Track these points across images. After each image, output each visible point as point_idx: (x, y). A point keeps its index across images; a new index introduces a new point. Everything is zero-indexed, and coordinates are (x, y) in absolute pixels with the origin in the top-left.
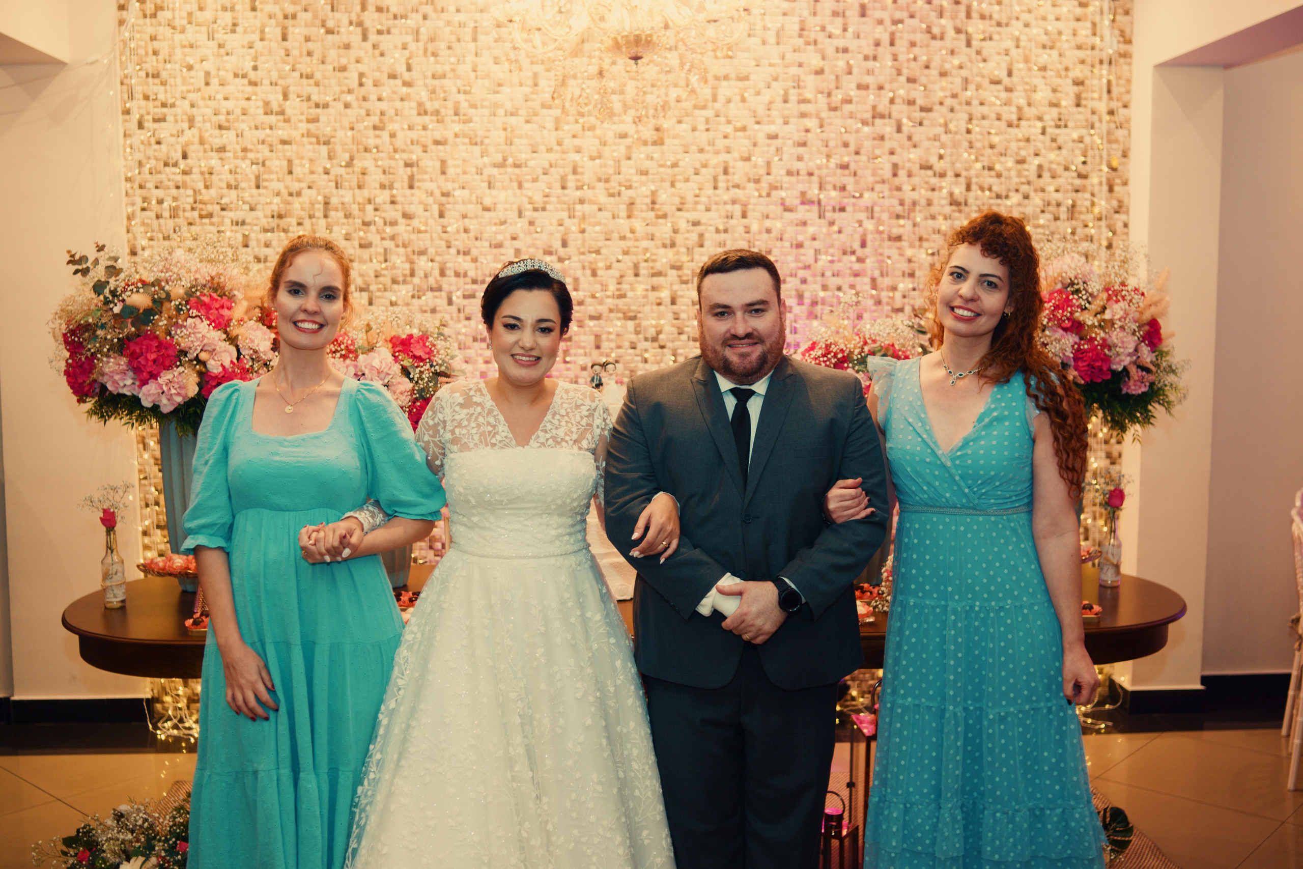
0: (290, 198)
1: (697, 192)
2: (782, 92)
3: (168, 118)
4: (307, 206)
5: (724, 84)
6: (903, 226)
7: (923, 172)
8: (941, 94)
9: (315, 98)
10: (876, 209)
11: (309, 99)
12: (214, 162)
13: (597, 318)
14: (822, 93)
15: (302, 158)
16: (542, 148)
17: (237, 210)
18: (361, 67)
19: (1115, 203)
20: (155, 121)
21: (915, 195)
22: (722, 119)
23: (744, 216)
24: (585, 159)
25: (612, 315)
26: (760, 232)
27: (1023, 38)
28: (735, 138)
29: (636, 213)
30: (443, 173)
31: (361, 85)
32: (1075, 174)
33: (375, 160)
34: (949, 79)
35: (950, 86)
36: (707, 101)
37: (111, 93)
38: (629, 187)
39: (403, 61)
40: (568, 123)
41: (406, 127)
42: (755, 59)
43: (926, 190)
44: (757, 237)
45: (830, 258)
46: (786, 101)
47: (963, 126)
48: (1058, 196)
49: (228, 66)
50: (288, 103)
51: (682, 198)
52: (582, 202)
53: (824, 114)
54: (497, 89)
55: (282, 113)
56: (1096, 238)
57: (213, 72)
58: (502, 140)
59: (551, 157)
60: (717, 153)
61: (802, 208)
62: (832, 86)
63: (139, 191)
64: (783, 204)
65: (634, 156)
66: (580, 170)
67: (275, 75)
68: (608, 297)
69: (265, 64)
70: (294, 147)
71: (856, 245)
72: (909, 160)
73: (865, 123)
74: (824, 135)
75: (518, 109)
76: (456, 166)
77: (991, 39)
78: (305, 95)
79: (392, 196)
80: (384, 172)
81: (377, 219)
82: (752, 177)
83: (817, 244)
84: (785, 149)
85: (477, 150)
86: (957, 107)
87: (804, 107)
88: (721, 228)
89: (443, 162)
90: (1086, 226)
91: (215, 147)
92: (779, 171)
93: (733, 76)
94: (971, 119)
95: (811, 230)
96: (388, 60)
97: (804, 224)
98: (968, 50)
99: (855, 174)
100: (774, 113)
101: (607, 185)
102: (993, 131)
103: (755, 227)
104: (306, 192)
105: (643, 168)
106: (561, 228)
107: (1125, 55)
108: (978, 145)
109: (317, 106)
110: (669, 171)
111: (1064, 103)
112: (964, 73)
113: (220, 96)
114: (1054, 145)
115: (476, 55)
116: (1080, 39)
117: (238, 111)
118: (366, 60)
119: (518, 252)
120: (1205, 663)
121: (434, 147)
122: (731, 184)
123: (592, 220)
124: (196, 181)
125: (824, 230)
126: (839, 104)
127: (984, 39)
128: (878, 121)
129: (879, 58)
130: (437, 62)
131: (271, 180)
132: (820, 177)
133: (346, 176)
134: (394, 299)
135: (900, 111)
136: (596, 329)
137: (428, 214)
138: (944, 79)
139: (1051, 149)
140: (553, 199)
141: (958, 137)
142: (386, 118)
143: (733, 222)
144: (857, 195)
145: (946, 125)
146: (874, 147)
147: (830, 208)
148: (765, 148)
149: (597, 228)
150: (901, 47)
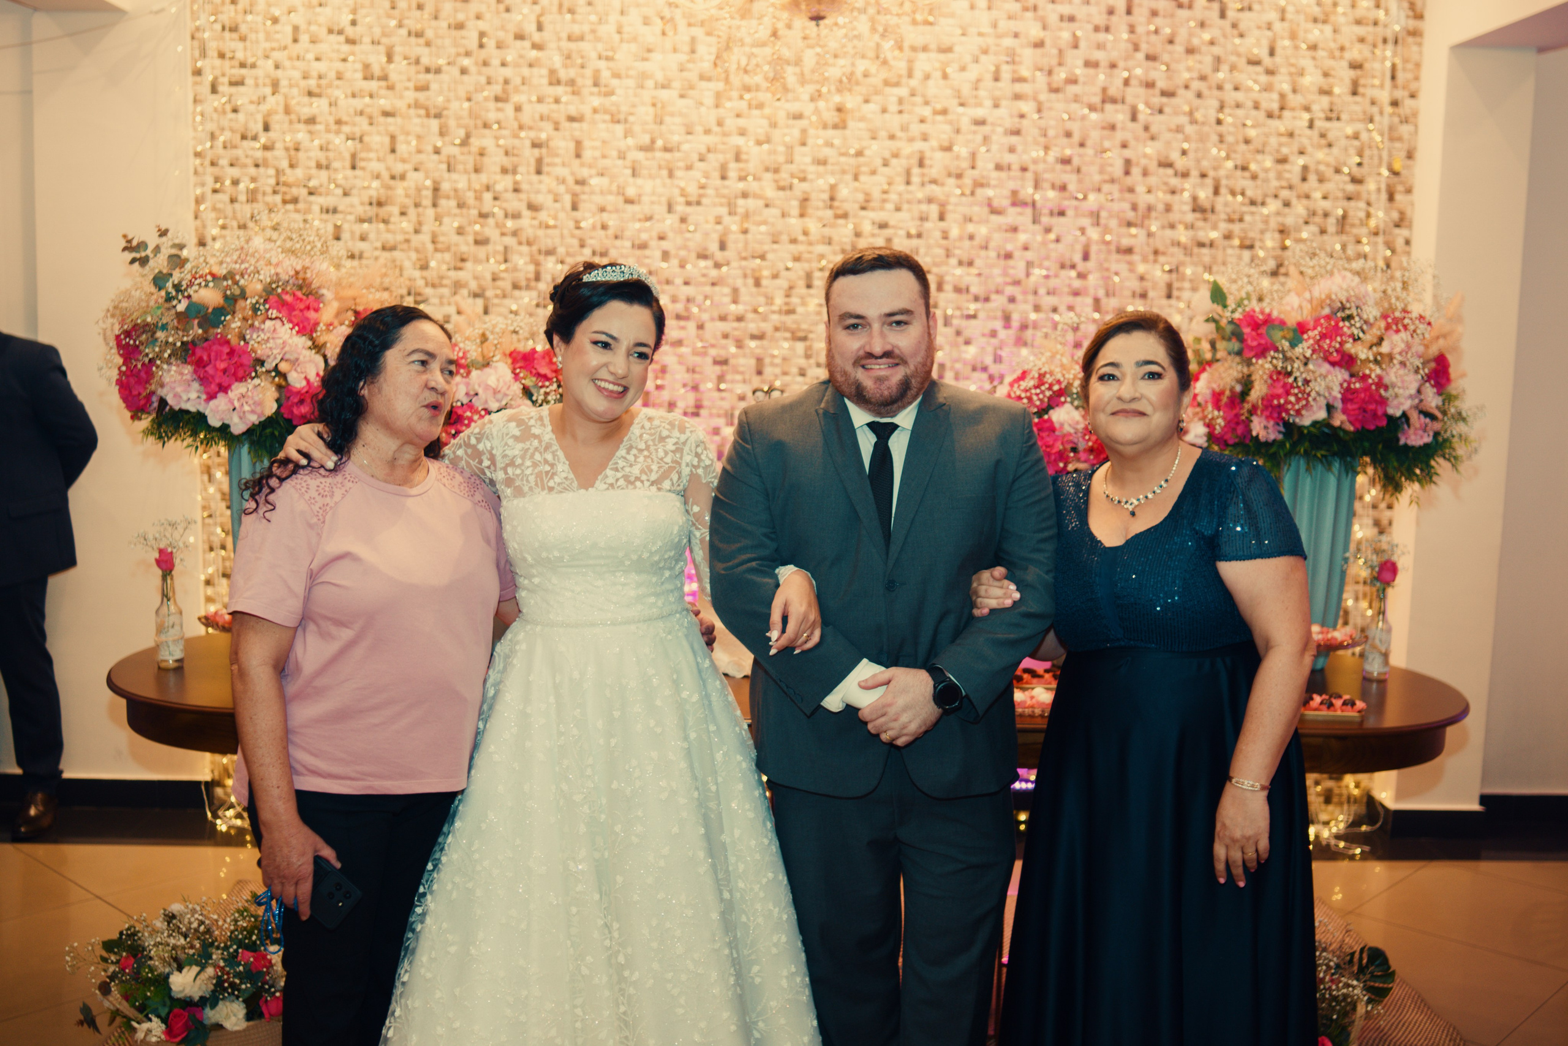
0: (392, 183)
1: (886, 187)
2: (993, 68)
3: (249, 81)
4: (412, 192)
5: (922, 56)
6: (1135, 236)
7: (1162, 171)
8: (1186, 75)
9: (425, 61)
10: (1103, 214)
11: (417, 62)
12: (301, 136)
13: (760, 337)
14: (1041, 70)
15: (408, 134)
16: (699, 129)
17: (327, 194)
18: (482, 25)
19: (1395, 215)
20: (232, 84)
21: (1150, 199)
22: (918, 99)
23: (942, 218)
24: (751, 143)
25: (778, 334)
26: (961, 238)
27: (1290, 9)
28: (934, 122)
29: (810, 211)
30: (578, 156)
31: (481, 46)
32: (1347, 179)
33: (497, 138)
34: (1197, 57)
35: (1198, 66)
36: (900, 76)
37: (180, 48)
38: (803, 180)
39: (533, 18)
40: (730, 99)
41: (534, 98)
42: (962, 27)
43: (1165, 192)
44: (957, 244)
45: (1044, 272)
46: (997, 79)
47: (1212, 115)
48: (1326, 205)
49: (322, 19)
50: (392, 66)
51: (867, 194)
52: (745, 195)
53: (1043, 97)
54: (646, 55)
55: (384, 78)
56: (1370, 256)
57: (303, 27)
58: (650, 118)
59: (710, 140)
60: (911, 140)
61: (1012, 210)
62: (1054, 61)
63: (210, 170)
64: (990, 205)
65: (810, 141)
66: (744, 157)
67: (377, 31)
68: (774, 312)
69: (367, 19)
70: (399, 120)
71: (1077, 258)
72: (1145, 156)
73: (1092, 108)
74: (1042, 123)
75: (670, 81)
76: (594, 148)
77: (1250, 9)
78: (413, 56)
79: (516, 183)
80: (507, 153)
81: (496, 210)
82: (954, 171)
83: (1029, 255)
84: (994, 138)
85: (619, 129)
86: (1206, 92)
87: (1019, 87)
88: (913, 232)
89: (578, 144)
90: (1359, 242)
91: (303, 118)
92: (985, 165)
93: (933, 46)
94: (1222, 108)
95: (1022, 237)
96: (515, 17)
97: (1015, 230)
98: (1221, 22)
99: (1079, 171)
100: (982, 93)
101: (777, 176)
102: (1249, 123)
103: (955, 232)
104: (412, 176)
105: (821, 156)
106: (719, 227)
107: (1415, 33)
108: (1230, 139)
109: (428, 70)
110: (852, 161)
111: (1337, 90)
112: (1216, 50)
113: (310, 56)
114: (1323, 142)
115: (622, 13)
116: (1360, 13)
117: (332, 75)
118: (488, 16)
119: (666, 256)
120: (1485, 778)
121: (567, 125)
122: (927, 179)
123: (758, 218)
124: (279, 156)
125: (1039, 238)
126: (1061, 85)
127: (1242, 10)
128: (1109, 107)
129: (1112, 29)
130: (574, 21)
131: (370, 160)
132: (1036, 173)
133: (460, 158)
134: (514, 307)
135: (1136, 95)
136: (758, 351)
137: (558, 205)
138: (1191, 57)
139: (1320, 147)
140: (710, 191)
141: (1206, 129)
142: (510, 87)
143: (928, 225)
144: (1080, 196)
145: (1191, 113)
146: (1102, 138)
147: (1046, 211)
148: (970, 137)
149: (763, 228)
150: (1140, 15)
